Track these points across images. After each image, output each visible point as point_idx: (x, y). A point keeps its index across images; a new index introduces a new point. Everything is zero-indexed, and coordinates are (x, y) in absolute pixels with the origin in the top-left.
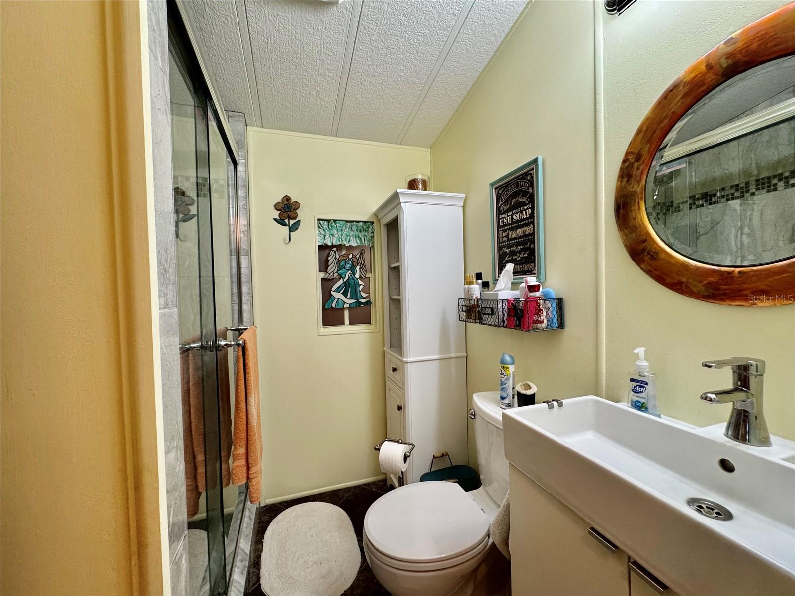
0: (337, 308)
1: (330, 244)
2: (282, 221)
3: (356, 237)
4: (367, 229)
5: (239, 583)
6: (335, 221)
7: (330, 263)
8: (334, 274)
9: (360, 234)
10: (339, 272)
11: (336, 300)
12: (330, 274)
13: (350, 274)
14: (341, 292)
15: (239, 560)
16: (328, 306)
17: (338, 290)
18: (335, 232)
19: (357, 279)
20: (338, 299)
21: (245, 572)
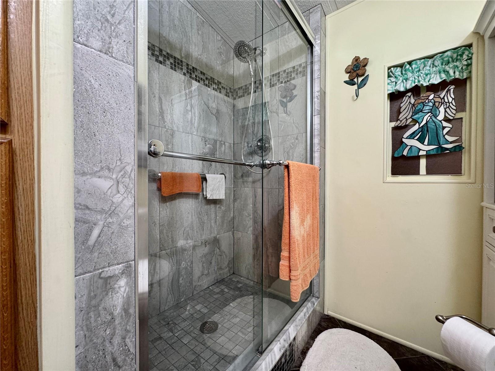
0: (409, 155)
1: (402, 89)
2: (351, 82)
3: (440, 73)
4: (459, 57)
5: (275, 355)
6: (410, 63)
7: (402, 110)
8: (407, 120)
9: (447, 67)
10: (414, 117)
11: (409, 147)
12: (401, 121)
13: (430, 117)
14: (416, 138)
15: (284, 339)
16: (398, 154)
17: (412, 136)
18: (410, 74)
19: (441, 121)
20: (411, 146)
21: (282, 351)
